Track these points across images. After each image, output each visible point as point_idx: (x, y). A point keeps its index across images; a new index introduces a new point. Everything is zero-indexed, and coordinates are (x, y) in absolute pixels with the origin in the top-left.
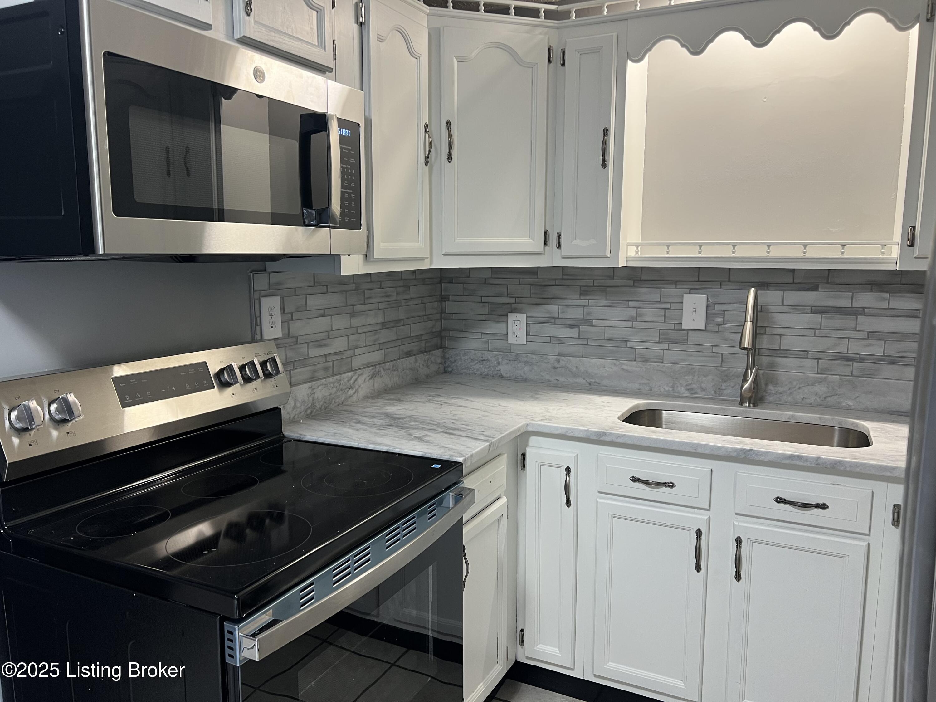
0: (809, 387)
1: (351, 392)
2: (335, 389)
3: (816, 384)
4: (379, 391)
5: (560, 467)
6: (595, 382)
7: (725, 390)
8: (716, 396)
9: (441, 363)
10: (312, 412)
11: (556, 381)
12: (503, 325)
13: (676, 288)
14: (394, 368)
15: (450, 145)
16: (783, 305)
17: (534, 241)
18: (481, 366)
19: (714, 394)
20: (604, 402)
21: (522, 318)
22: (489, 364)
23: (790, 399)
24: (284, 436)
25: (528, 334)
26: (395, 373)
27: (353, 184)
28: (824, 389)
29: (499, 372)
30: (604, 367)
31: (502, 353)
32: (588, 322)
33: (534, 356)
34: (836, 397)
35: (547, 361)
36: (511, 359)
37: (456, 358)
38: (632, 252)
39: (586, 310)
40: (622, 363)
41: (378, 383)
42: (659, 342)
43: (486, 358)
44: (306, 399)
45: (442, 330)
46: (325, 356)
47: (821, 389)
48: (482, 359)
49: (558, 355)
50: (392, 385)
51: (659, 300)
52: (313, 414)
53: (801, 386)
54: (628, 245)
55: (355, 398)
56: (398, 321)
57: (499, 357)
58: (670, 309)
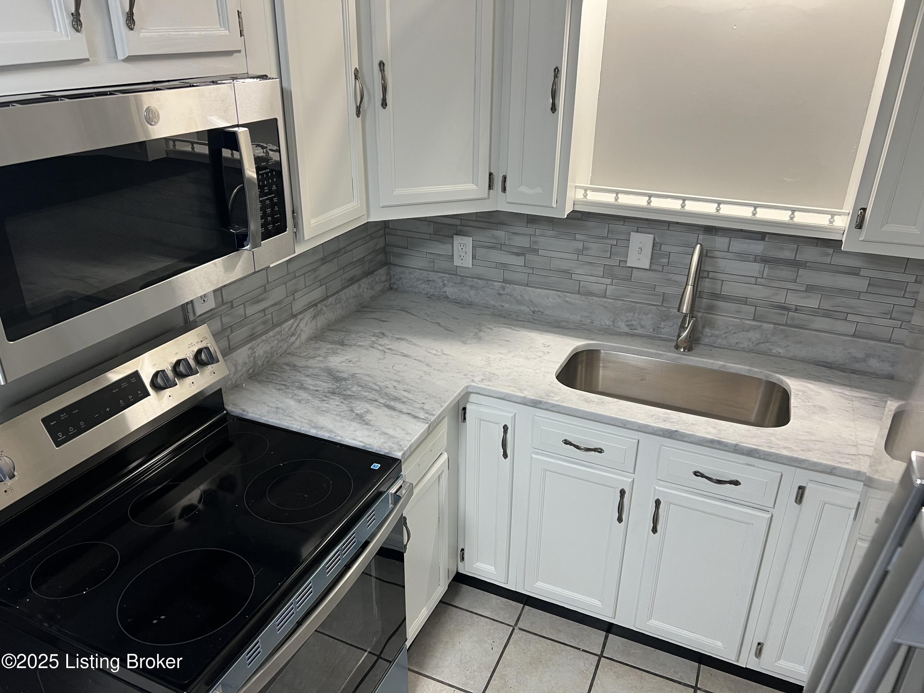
0: (744, 333)
1: (293, 338)
2: (276, 342)
3: (751, 331)
4: (322, 329)
5: (498, 424)
6: (539, 311)
7: (664, 328)
8: (654, 334)
9: (386, 281)
10: (253, 372)
11: (501, 307)
12: (450, 246)
13: (624, 225)
14: (337, 301)
15: (385, 89)
16: (728, 252)
17: (477, 187)
18: (427, 286)
19: (652, 332)
21: (468, 241)
22: (434, 285)
23: (724, 342)
24: (228, 413)
25: (474, 257)
26: (338, 306)
27: (274, 187)
28: (758, 336)
29: (445, 293)
30: (548, 298)
31: (448, 275)
32: (535, 251)
33: (479, 281)
34: (768, 344)
35: (492, 287)
36: (457, 282)
37: (402, 276)
38: (580, 195)
39: (533, 239)
40: (565, 295)
41: (321, 321)
42: (603, 277)
43: (431, 279)
44: (247, 360)
45: (386, 245)
46: (264, 310)
47: (755, 336)
48: (428, 279)
49: (504, 281)
50: (336, 318)
52: (255, 372)
53: (736, 331)
54: (576, 187)
55: (297, 343)
56: (338, 251)
57: (444, 279)
58: (616, 245)
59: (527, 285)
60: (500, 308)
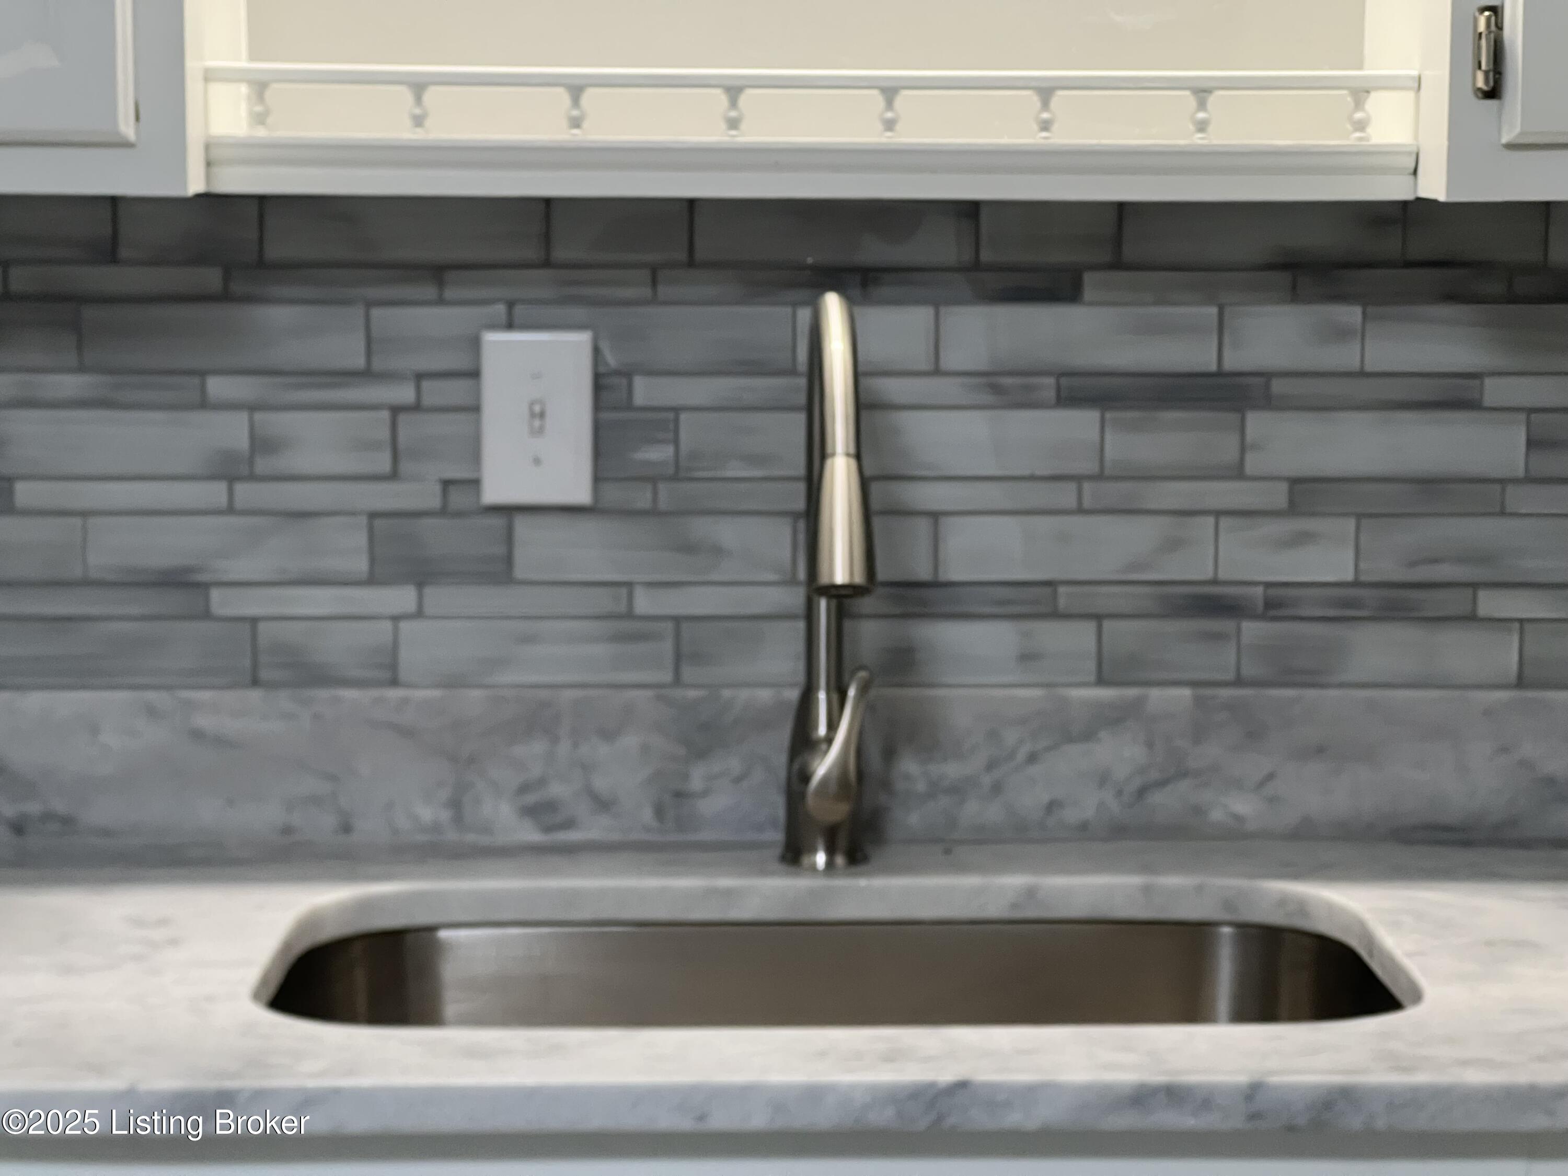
0: (1073, 750)
3: (1100, 735)
6: (47, 817)
7: (704, 794)
13: (441, 301)
16: (937, 372)
19: (654, 829)
28: (1135, 753)
38: (232, 115)
40: (186, 701)
42: (369, 583)
47: (1121, 754)
51: (359, 362)
53: (1038, 747)
54: (208, 78)
58: (417, 407)
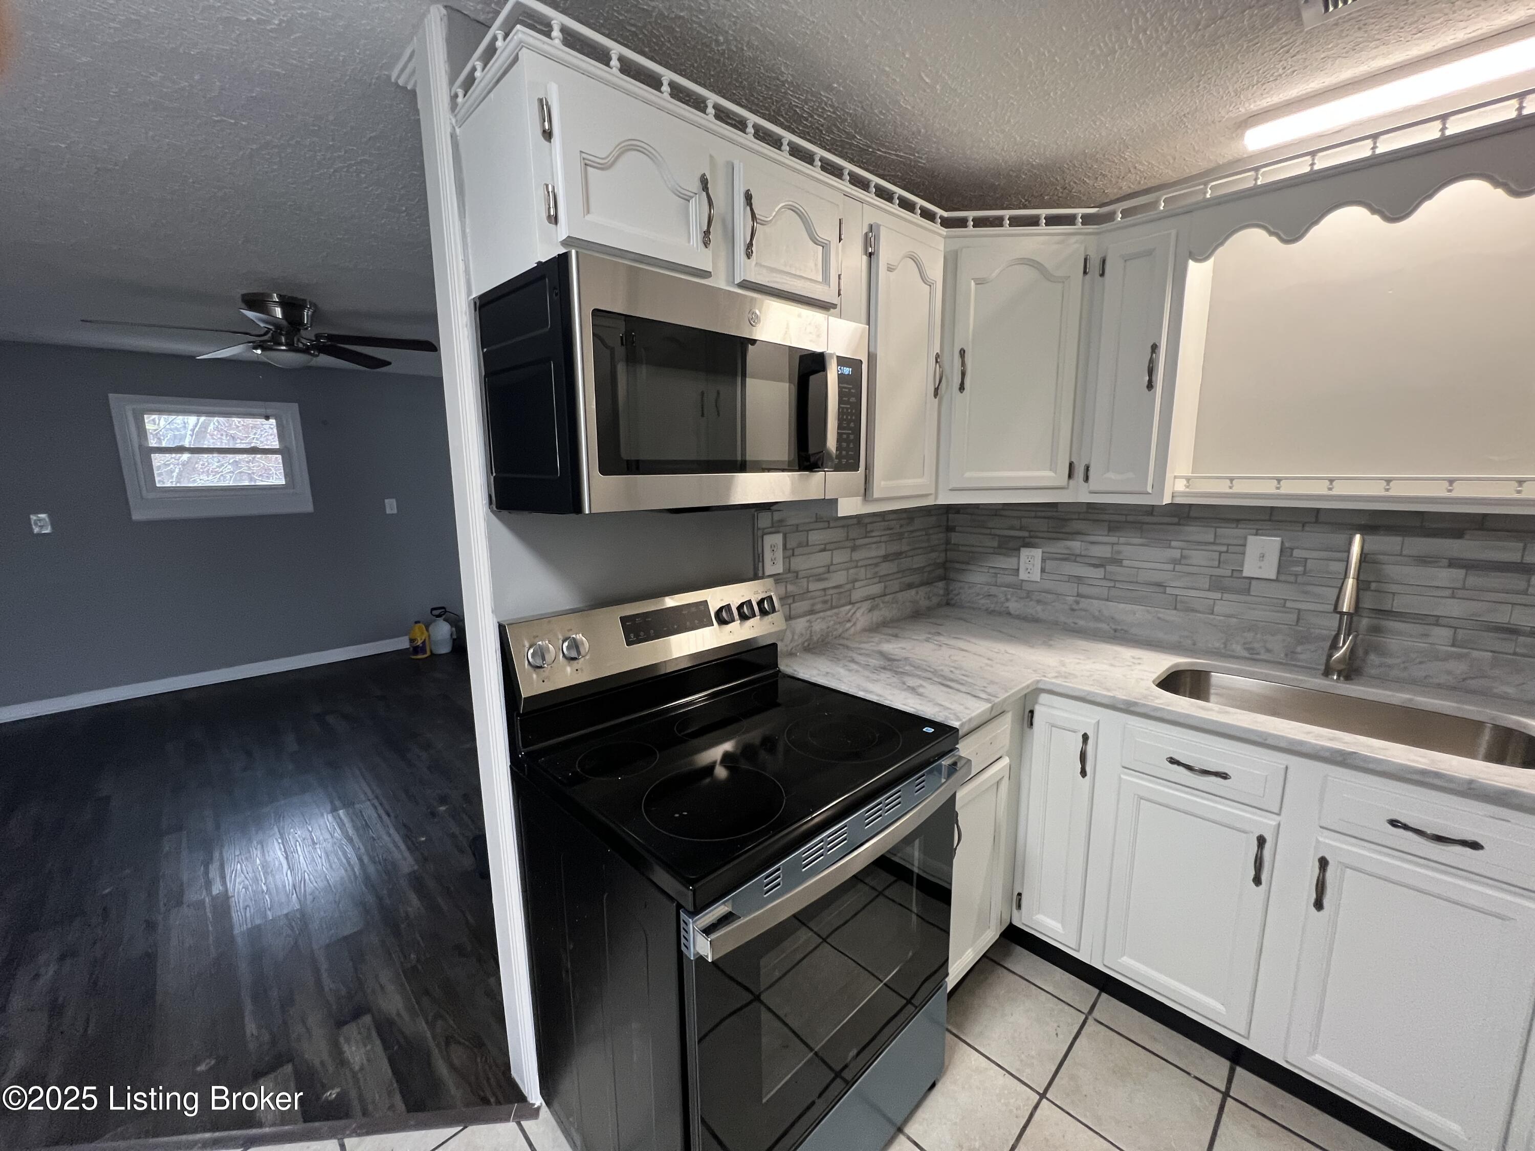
0: (1438, 663)
1: (848, 625)
2: (832, 622)
3: (1450, 661)
5: (1075, 732)
6: (1122, 630)
7: (1301, 653)
8: (1286, 659)
9: (944, 595)
10: (809, 645)
12: (1014, 560)
13: (1237, 528)
14: (894, 601)
15: (963, 374)
16: (1401, 555)
17: (1056, 474)
18: (987, 601)
20: (1134, 658)
21: (1037, 553)
22: (996, 600)
23: (1403, 675)
24: (779, 671)
25: (1043, 570)
26: (894, 606)
27: (852, 425)
28: (1464, 667)
29: (1007, 609)
30: (1135, 614)
31: (1011, 589)
32: (1118, 562)
33: (1049, 596)
34: (1484, 680)
35: (1064, 602)
36: (1022, 596)
37: (961, 591)
38: (1180, 486)
39: (1116, 548)
40: (1157, 611)
41: (877, 616)
42: (1209, 590)
43: (993, 594)
44: (804, 632)
45: (946, 561)
46: (824, 590)
47: (1458, 667)
48: (988, 594)
49: (1078, 596)
50: (890, 619)
51: (1212, 540)
52: (810, 646)
53: (1424, 660)
54: (1175, 477)
55: (852, 630)
56: (901, 553)
57: (1008, 593)
58: (1227, 552)
59: (1107, 600)
60: (1073, 625)
